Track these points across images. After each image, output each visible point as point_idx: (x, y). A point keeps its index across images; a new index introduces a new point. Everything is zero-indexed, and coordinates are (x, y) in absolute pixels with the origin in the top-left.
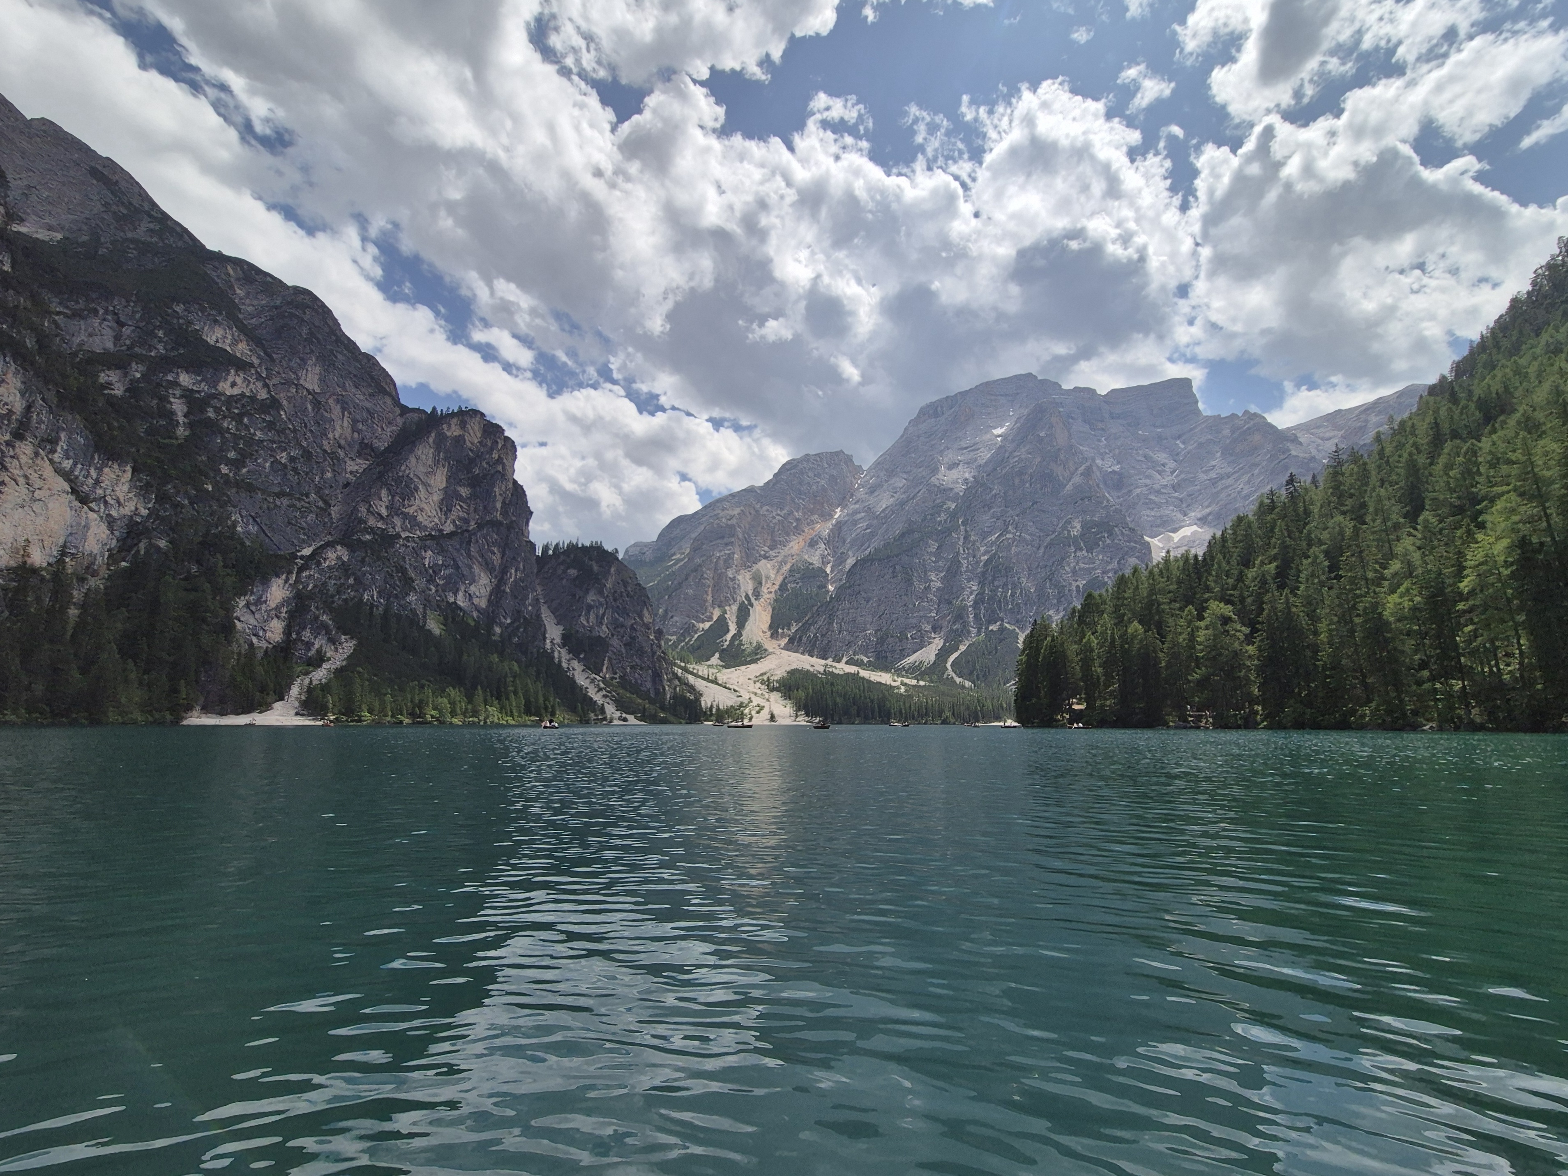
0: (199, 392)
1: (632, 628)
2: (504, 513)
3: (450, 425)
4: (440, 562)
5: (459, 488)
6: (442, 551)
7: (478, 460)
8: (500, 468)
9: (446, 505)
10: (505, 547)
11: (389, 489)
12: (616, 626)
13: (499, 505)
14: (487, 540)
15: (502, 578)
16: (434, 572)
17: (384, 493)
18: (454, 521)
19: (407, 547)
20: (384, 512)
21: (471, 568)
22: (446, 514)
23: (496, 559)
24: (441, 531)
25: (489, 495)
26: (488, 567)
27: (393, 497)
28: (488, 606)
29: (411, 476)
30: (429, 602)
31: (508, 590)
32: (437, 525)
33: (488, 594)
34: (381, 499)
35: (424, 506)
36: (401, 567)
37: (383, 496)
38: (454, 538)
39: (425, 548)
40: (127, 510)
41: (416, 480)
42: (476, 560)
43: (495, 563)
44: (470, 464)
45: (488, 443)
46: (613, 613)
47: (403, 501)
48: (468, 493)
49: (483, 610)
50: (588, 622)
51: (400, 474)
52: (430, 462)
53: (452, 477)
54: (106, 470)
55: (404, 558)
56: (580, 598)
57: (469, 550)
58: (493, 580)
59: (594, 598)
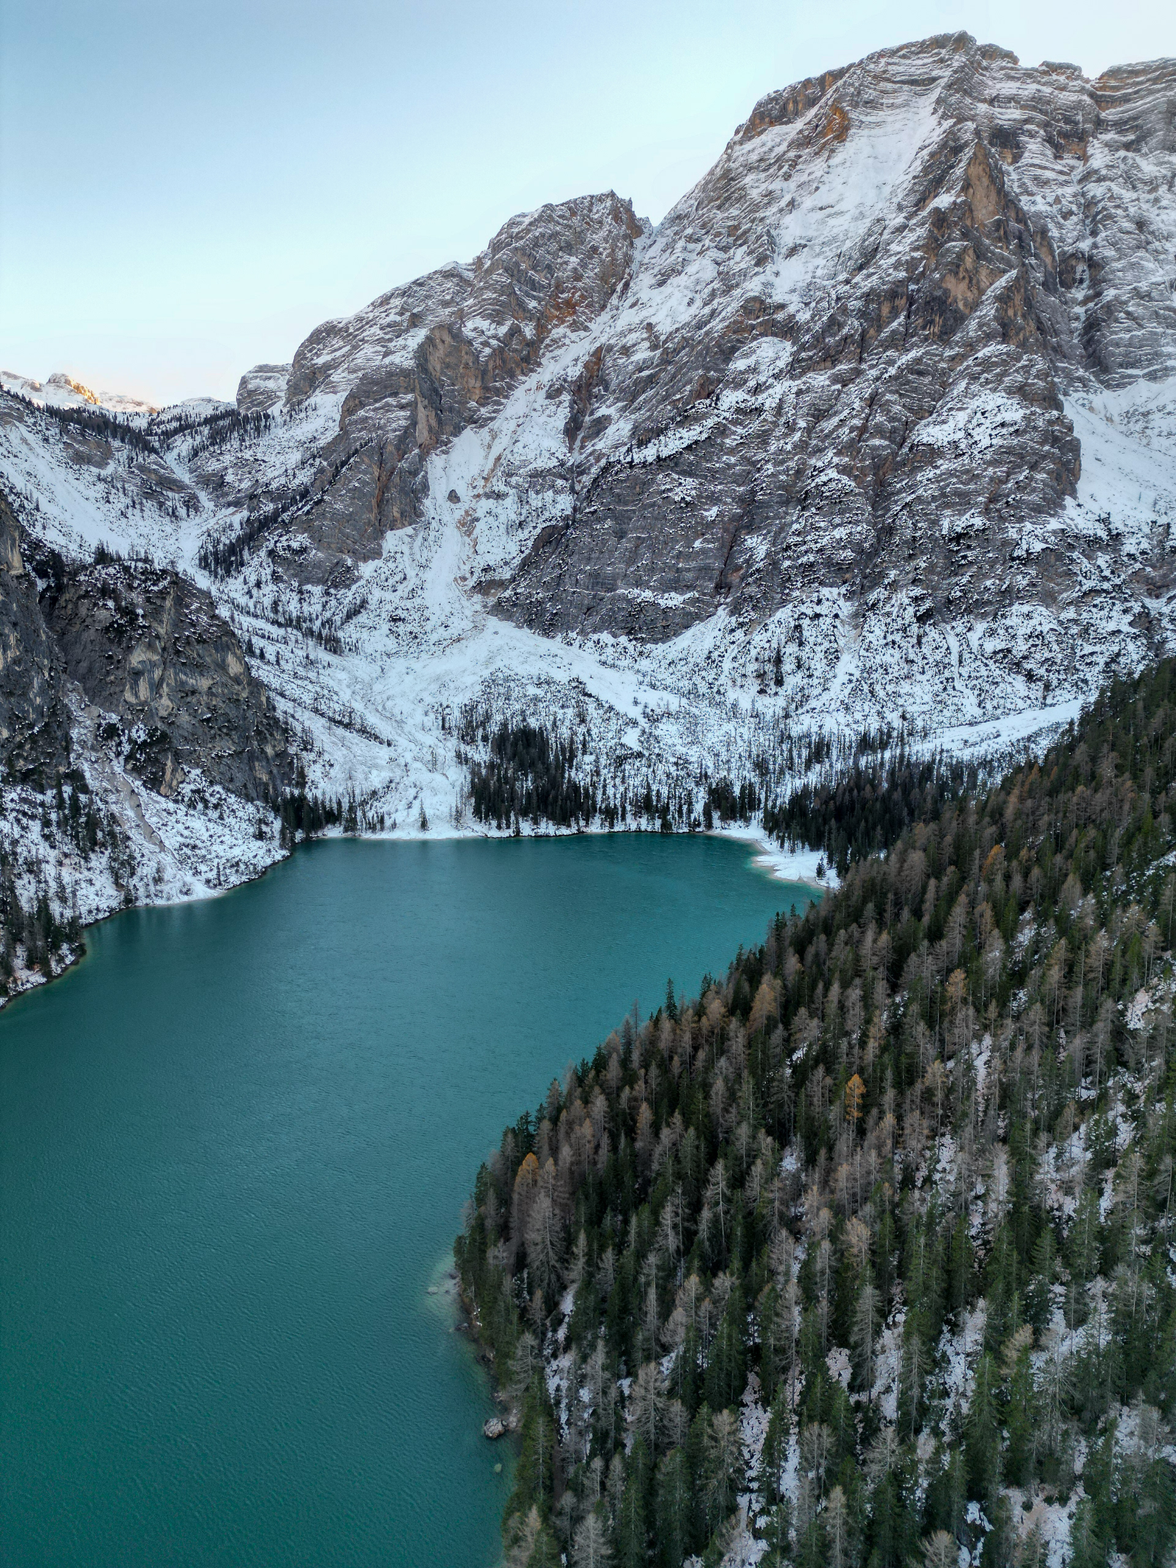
1: (210, 692)
12: (186, 693)
50: (137, 696)
56: (120, 661)
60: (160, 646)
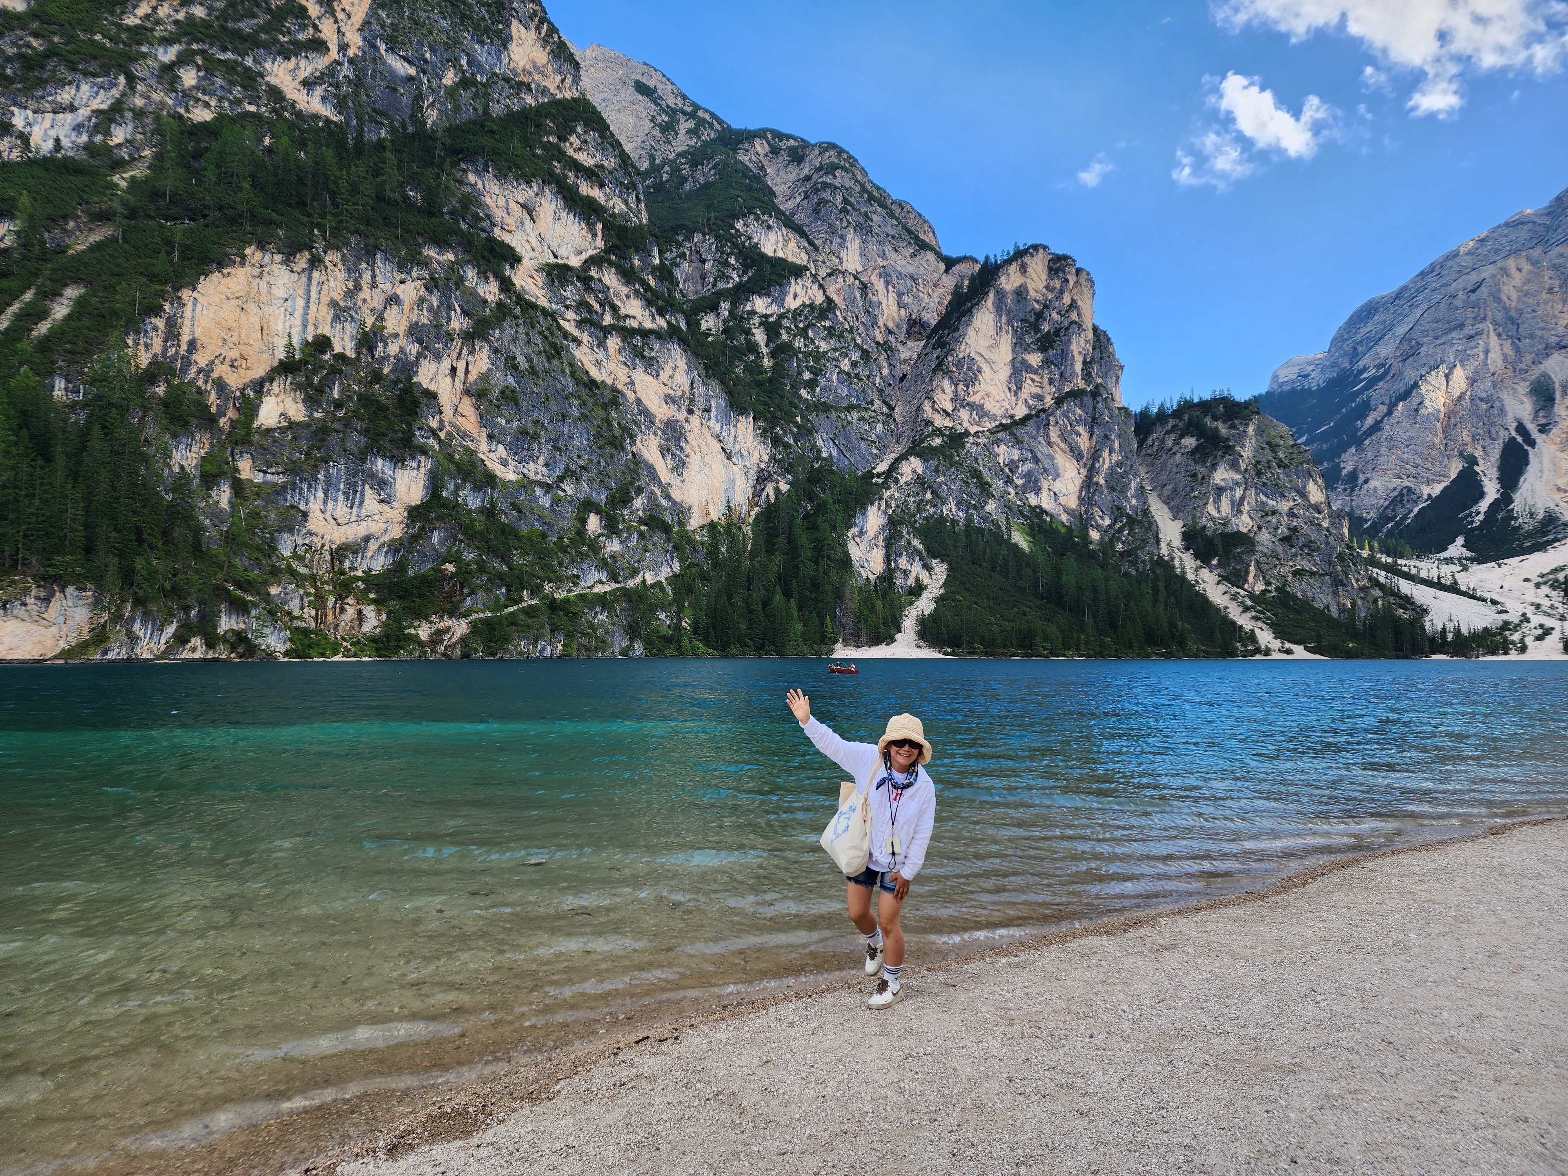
0: (771, 315)
1: (1291, 514)
2: (1087, 376)
3: (1008, 275)
4: (1016, 458)
5: (1028, 357)
6: (1018, 442)
7: (1046, 313)
8: (1074, 316)
9: (1015, 384)
10: (1093, 422)
11: (951, 377)
12: (1264, 513)
13: (1078, 367)
14: (1068, 418)
15: (1093, 465)
16: (1011, 470)
17: (946, 383)
18: (1026, 400)
19: (978, 444)
20: (949, 407)
21: (1052, 458)
22: (1016, 394)
23: (1084, 442)
24: (1012, 417)
25: (1065, 355)
26: (1076, 453)
27: (956, 385)
28: (1080, 504)
29: (973, 355)
30: (1010, 509)
31: (1102, 481)
32: (1007, 410)
33: (1077, 489)
34: (943, 391)
35: (990, 389)
36: (975, 471)
37: (945, 387)
38: (1028, 423)
39: (998, 442)
40: (755, 459)
41: (978, 358)
42: (1058, 446)
43: (1082, 447)
44: (1037, 320)
45: (1057, 284)
46: (1257, 494)
47: (968, 388)
48: (1039, 360)
49: (1073, 511)
50: (1219, 512)
51: (961, 356)
52: (992, 331)
53: (1019, 345)
54: (739, 424)
55: (977, 459)
56: (1203, 478)
57: (1048, 435)
58: (1082, 470)
59: (1226, 476)
60: (1243, 466)
